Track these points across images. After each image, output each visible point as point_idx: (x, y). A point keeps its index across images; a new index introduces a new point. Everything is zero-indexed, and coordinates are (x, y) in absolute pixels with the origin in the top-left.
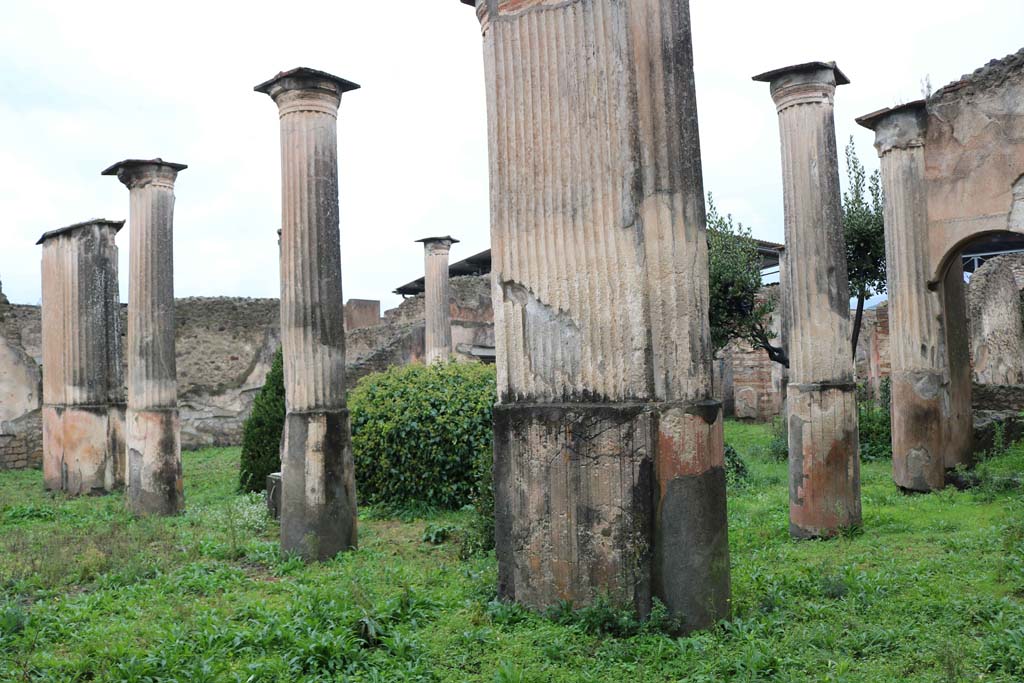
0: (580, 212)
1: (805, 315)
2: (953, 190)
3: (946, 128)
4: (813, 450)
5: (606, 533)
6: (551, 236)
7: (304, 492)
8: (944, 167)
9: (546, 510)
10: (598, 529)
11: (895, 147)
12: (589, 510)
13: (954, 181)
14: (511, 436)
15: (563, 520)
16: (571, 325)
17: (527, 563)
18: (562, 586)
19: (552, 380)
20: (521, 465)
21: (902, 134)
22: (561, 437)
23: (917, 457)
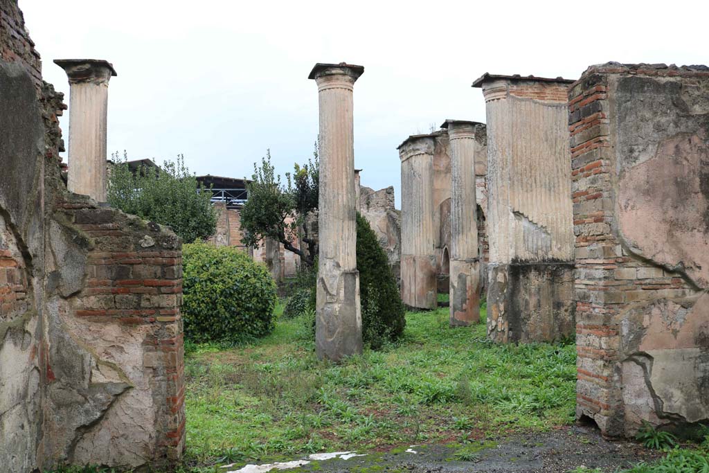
0: (553, 189)
1: (468, 229)
2: (445, 176)
3: (443, 149)
4: (471, 287)
5: (566, 311)
6: (539, 197)
7: (355, 319)
8: (442, 166)
9: (539, 305)
10: (563, 309)
11: (426, 153)
12: (559, 303)
13: (446, 173)
14: (521, 277)
15: (547, 308)
16: (546, 232)
17: (529, 329)
18: (545, 335)
19: (537, 254)
20: (526, 289)
22: (545, 276)
23: (432, 294)
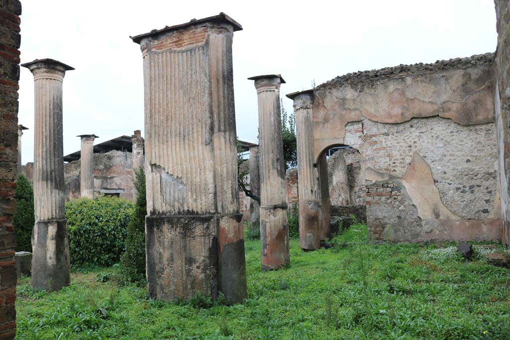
0: (187, 137)
1: (267, 178)
2: (324, 126)
3: (321, 101)
4: (271, 234)
5: (198, 267)
6: (174, 146)
7: (46, 259)
8: (320, 117)
9: (171, 259)
10: (194, 266)
11: (301, 108)
12: (190, 258)
13: (324, 123)
14: (155, 229)
15: (179, 263)
16: (182, 183)
17: (163, 282)
18: (179, 291)
19: (173, 206)
20: (159, 242)
21: (304, 103)
22: (178, 229)
23: (310, 236)
